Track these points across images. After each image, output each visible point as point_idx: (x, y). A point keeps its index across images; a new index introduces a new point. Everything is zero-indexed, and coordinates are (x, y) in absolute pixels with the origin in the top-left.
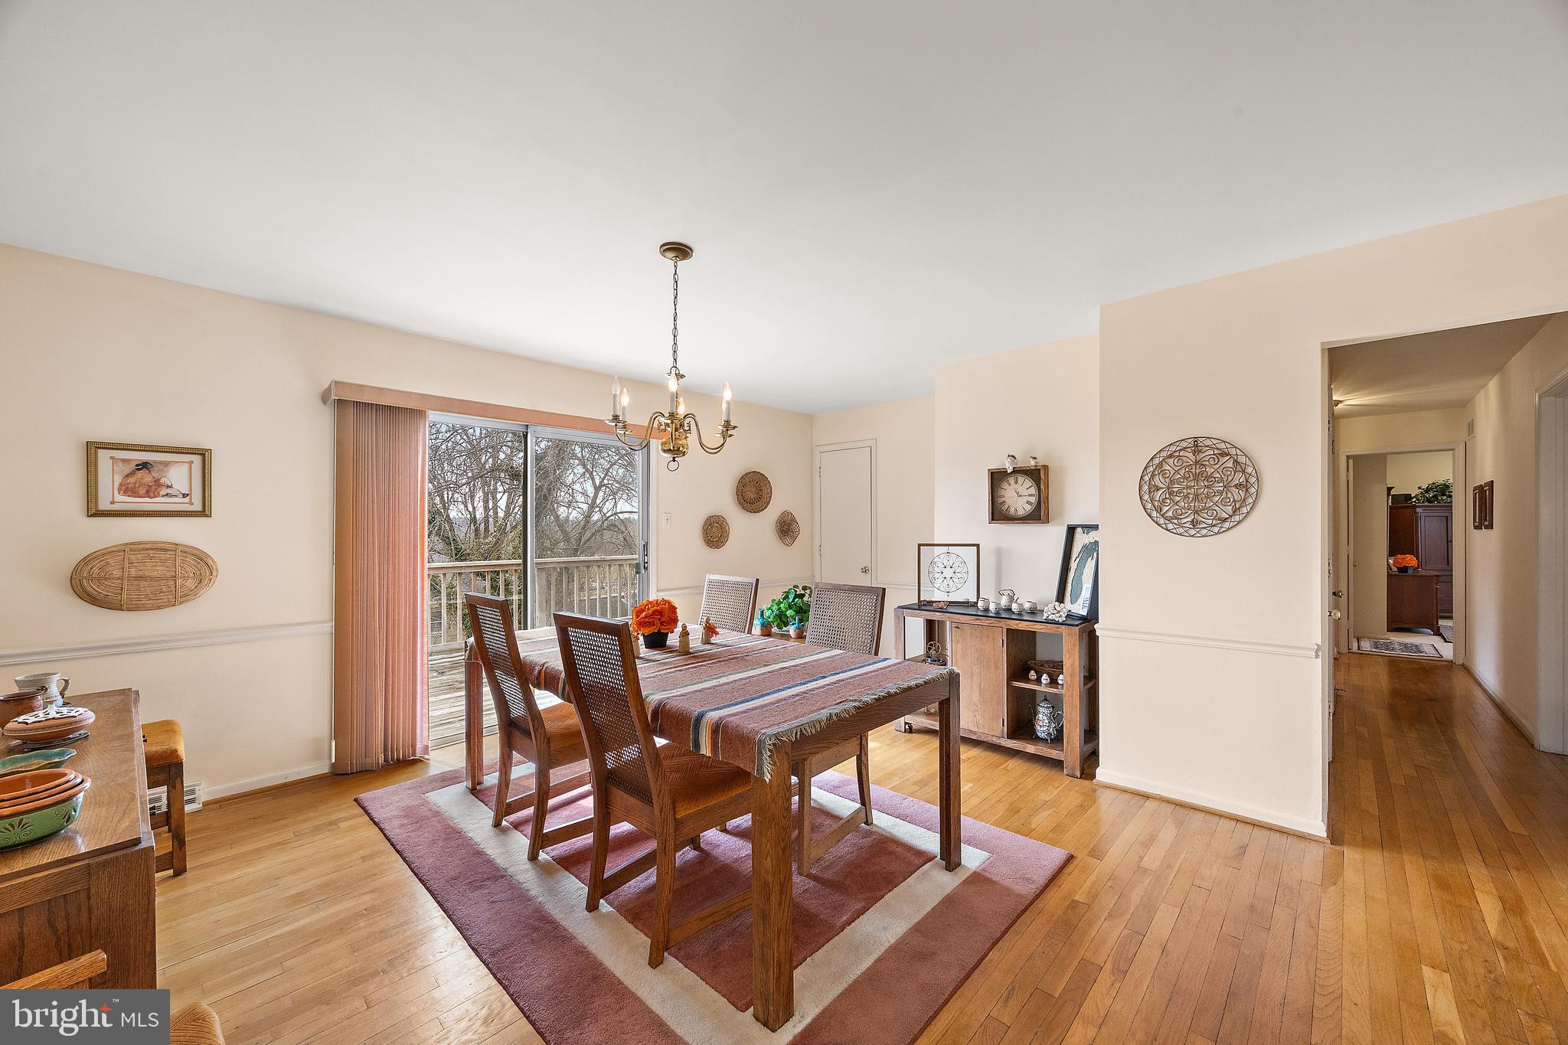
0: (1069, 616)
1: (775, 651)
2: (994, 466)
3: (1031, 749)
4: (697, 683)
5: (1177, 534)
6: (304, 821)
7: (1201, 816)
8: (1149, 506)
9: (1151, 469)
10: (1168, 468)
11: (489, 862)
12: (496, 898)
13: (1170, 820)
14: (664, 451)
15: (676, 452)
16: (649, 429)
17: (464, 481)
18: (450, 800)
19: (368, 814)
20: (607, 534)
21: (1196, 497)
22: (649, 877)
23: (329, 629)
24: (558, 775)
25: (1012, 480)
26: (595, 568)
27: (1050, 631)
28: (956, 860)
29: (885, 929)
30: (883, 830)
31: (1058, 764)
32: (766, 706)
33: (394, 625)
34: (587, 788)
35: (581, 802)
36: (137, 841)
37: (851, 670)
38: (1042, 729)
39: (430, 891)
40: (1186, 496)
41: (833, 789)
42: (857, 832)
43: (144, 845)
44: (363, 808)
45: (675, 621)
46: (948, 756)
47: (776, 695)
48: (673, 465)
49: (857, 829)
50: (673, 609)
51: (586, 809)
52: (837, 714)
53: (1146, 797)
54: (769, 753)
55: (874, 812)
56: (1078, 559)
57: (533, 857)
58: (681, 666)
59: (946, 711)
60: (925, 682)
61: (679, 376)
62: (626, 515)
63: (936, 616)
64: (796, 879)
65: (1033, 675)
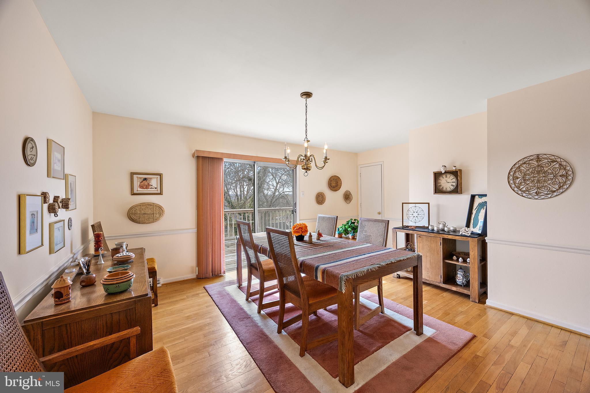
0: (472, 233)
1: (345, 244)
2: (436, 170)
3: (454, 289)
4: (316, 254)
5: (528, 198)
6: (190, 293)
7: (541, 325)
8: (513, 186)
9: (514, 169)
10: (523, 168)
11: (245, 312)
12: (247, 325)
13: (524, 325)
14: (303, 169)
15: (307, 169)
16: (298, 161)
17: (234, 182)
18: (232, 290)
19: (208, 292)
20: (281, 200)
21: (538, 181)
22: (299, 324)
23: (195, 231)
24: (267, 284)
25: (444, 176)
26: (277, 212)
27: (463, 240)
28: (421, 331)
29: (391, 355)
30: (389, 316)
31: (467, 296)
32: (342, 264)
33: (214, 230)
34: (276, 290)
35: (275, 295)
36: (147, 294)
37: (375, 252)
38: (459, 281)
39: (227, 320)
40: (533, 181)
41: (368, 298)
42: (378, 316)
43: (149, 296)
44: (206, 290)
45: (307, 231)
46: (417, 289)
47: (346, 260)
48: (306, 174)
49: (378, 315)
50: (306, 227)
51: (276, 297)
52: (370, 269)
53: (512, 314)
54: (344, 282)
55: (385, 309)
56: (476, 209)
57: (259, 312)
58: (310, 248)
59: (416, 270)
60: (407, 258)
61: (308, 141)
62: (287, 193)
63: (410, 232)
64: (355, 331)
65: (455, 258)
